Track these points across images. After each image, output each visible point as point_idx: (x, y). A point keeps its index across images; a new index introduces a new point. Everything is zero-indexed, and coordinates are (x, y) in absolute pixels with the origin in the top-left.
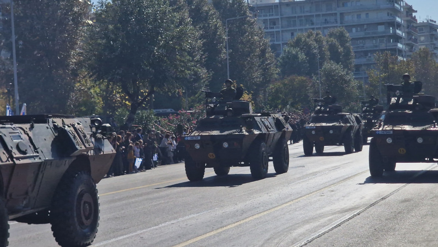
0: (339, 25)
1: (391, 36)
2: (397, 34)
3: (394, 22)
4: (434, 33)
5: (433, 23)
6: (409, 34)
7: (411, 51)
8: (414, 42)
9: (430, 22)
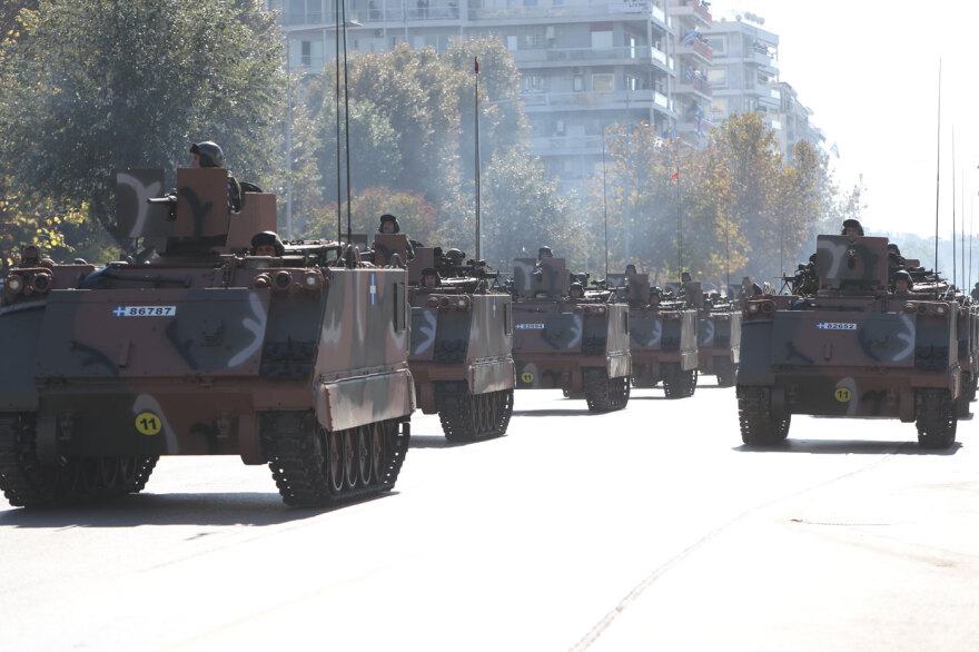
0: (463, 22)
1: (631, 69)
2: (654, 62)
3: (646, 21)
4: (758, 58)
5: (755, 24)
6: (686, 62)
7: (689, 120)
8: (701, 90)
9: (744, 20)
